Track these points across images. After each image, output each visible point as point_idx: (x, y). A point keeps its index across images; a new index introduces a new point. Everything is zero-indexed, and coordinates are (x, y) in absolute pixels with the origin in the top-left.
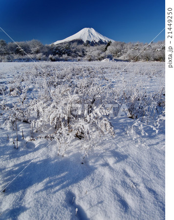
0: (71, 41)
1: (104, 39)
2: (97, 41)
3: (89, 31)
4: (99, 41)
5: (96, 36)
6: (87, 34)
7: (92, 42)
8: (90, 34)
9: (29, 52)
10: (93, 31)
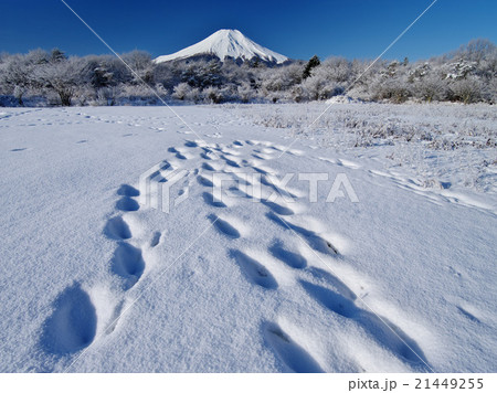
0: (192, 58)
1: (264, 53)
2: (249, 57)
3: (230, 35)
4: (254, 58)
5: (247, 48)
6: (227, 43)
7: (239, 59)
8: (233, 43)
9: (128, 79)
10: (239, 35)
